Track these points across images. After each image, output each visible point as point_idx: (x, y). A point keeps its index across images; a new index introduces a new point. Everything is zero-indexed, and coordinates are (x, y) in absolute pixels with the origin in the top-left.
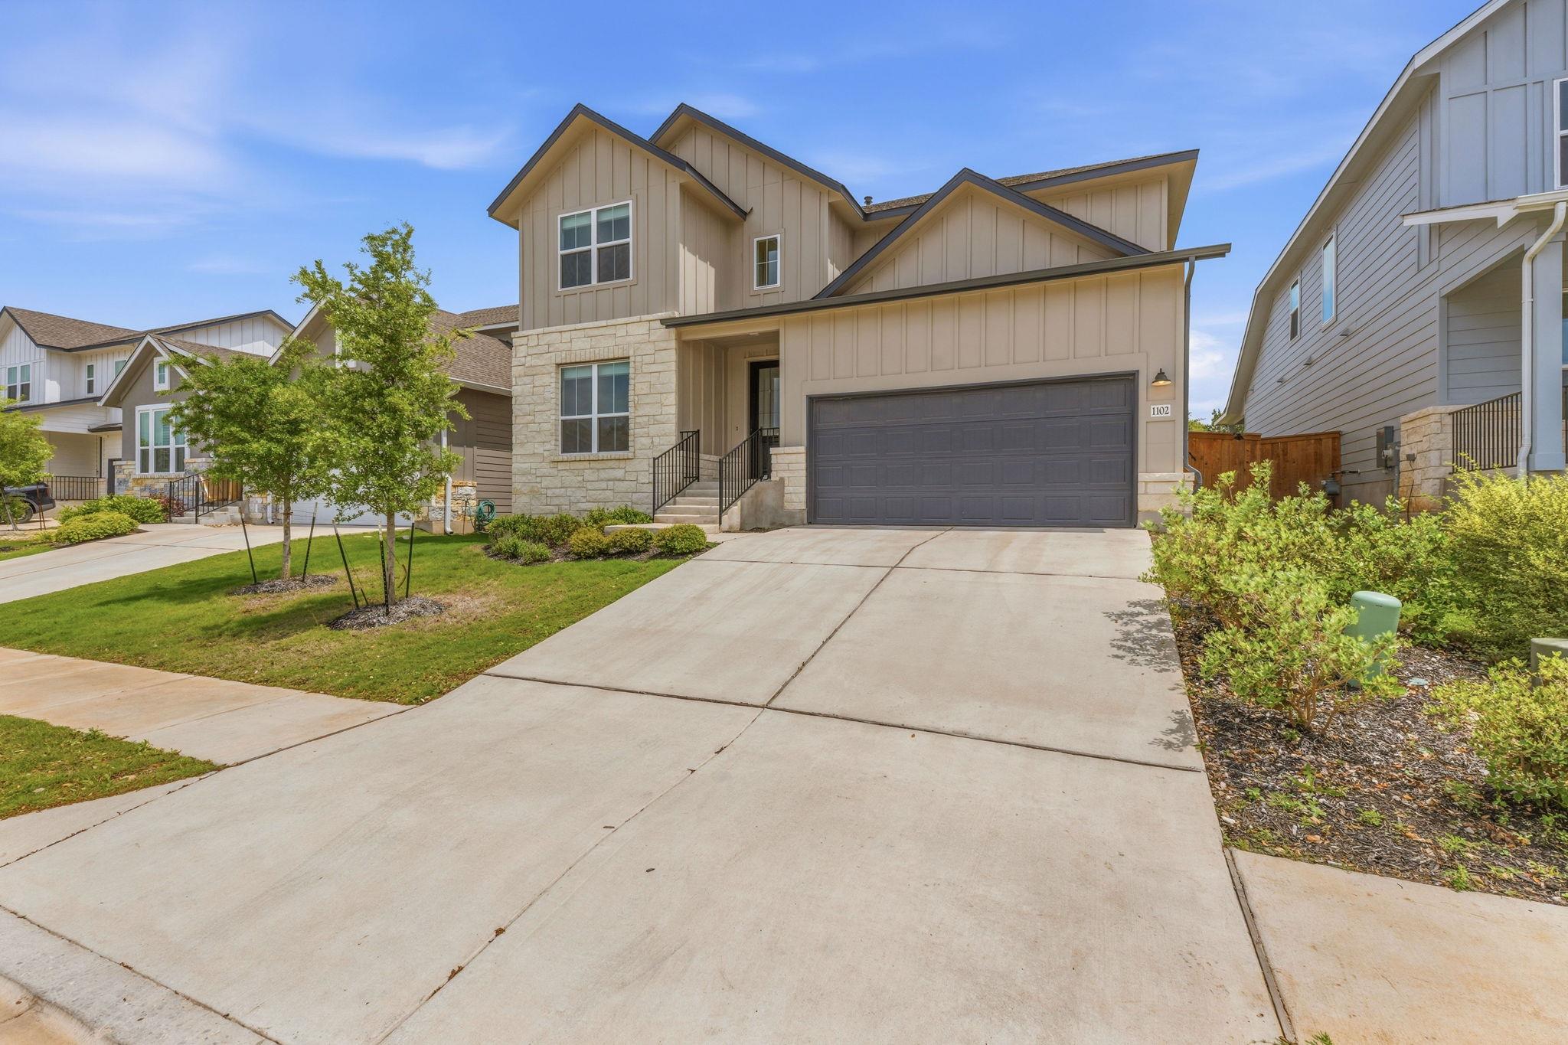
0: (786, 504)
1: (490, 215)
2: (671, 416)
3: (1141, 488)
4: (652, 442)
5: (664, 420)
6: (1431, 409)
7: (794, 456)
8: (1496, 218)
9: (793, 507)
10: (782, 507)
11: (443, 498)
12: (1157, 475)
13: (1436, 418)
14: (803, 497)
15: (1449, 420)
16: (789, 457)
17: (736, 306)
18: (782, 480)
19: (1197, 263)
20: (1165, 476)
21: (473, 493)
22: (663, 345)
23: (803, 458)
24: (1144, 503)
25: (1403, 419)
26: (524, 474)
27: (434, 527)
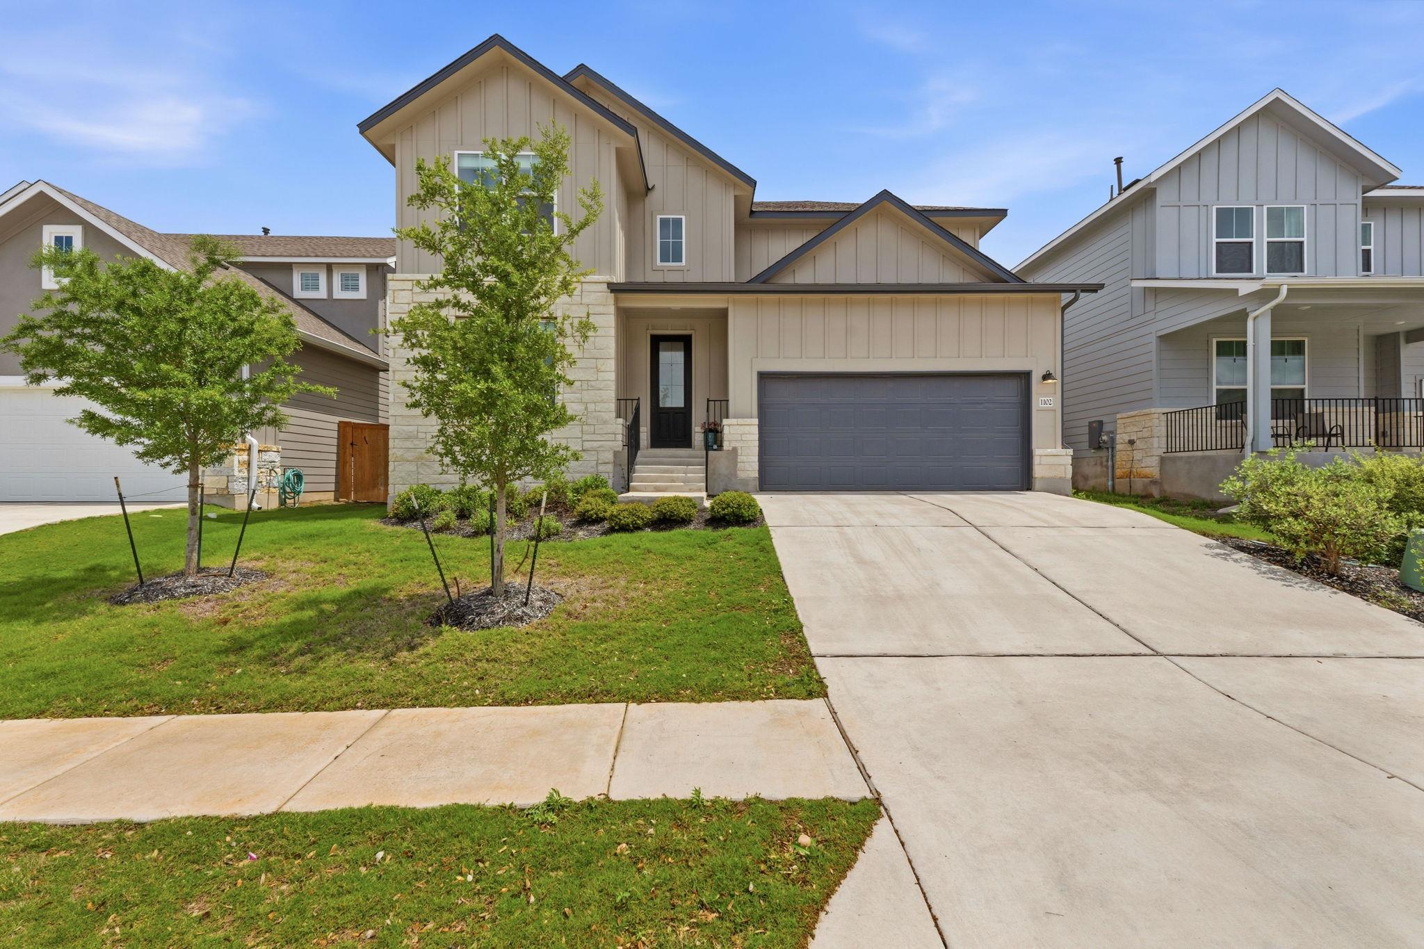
0: (738, 472)
1: (362, 132)
2: (609, 382)
3: (1036, 460)
4: (586, 409)
5: (601, 387)
6: (1153, 410)
7: (747, 427)
8: (1237, 290)
9: (746, 475)
10: (736, 476)
11: (246, 466)
12: (1049, 450)
13: (1156, 416)
14: (756, 466)
15: (1164, 418)
16: (742, 428)
17: (639, 278)
18: (735, 450)
19: (1082, 295)
20: (1053, 451)
21: (278, 459)
22: (600, 309)
23: (755, 430)
24: (1039, 471)
25: (1119, 416)
26: (408, 438)
27: (237, 501)
